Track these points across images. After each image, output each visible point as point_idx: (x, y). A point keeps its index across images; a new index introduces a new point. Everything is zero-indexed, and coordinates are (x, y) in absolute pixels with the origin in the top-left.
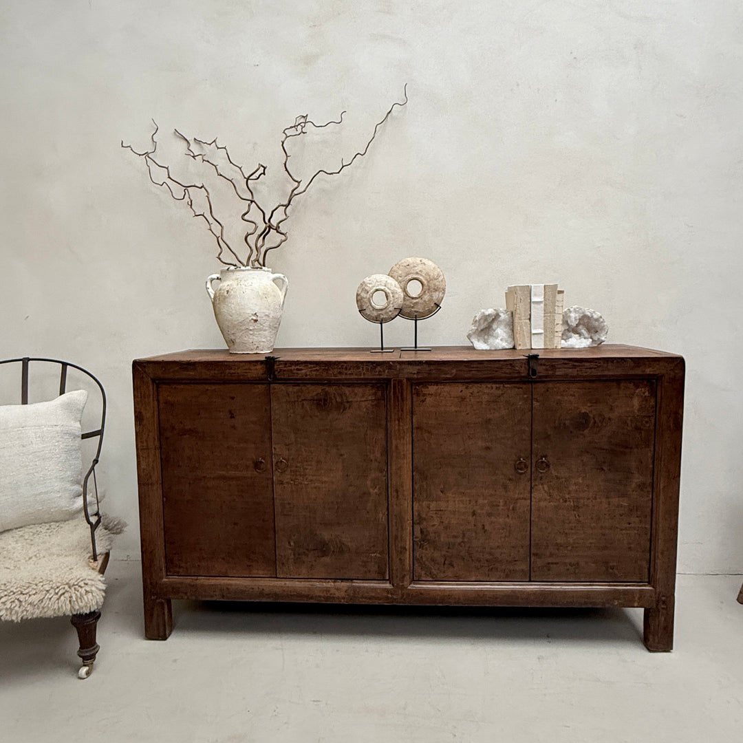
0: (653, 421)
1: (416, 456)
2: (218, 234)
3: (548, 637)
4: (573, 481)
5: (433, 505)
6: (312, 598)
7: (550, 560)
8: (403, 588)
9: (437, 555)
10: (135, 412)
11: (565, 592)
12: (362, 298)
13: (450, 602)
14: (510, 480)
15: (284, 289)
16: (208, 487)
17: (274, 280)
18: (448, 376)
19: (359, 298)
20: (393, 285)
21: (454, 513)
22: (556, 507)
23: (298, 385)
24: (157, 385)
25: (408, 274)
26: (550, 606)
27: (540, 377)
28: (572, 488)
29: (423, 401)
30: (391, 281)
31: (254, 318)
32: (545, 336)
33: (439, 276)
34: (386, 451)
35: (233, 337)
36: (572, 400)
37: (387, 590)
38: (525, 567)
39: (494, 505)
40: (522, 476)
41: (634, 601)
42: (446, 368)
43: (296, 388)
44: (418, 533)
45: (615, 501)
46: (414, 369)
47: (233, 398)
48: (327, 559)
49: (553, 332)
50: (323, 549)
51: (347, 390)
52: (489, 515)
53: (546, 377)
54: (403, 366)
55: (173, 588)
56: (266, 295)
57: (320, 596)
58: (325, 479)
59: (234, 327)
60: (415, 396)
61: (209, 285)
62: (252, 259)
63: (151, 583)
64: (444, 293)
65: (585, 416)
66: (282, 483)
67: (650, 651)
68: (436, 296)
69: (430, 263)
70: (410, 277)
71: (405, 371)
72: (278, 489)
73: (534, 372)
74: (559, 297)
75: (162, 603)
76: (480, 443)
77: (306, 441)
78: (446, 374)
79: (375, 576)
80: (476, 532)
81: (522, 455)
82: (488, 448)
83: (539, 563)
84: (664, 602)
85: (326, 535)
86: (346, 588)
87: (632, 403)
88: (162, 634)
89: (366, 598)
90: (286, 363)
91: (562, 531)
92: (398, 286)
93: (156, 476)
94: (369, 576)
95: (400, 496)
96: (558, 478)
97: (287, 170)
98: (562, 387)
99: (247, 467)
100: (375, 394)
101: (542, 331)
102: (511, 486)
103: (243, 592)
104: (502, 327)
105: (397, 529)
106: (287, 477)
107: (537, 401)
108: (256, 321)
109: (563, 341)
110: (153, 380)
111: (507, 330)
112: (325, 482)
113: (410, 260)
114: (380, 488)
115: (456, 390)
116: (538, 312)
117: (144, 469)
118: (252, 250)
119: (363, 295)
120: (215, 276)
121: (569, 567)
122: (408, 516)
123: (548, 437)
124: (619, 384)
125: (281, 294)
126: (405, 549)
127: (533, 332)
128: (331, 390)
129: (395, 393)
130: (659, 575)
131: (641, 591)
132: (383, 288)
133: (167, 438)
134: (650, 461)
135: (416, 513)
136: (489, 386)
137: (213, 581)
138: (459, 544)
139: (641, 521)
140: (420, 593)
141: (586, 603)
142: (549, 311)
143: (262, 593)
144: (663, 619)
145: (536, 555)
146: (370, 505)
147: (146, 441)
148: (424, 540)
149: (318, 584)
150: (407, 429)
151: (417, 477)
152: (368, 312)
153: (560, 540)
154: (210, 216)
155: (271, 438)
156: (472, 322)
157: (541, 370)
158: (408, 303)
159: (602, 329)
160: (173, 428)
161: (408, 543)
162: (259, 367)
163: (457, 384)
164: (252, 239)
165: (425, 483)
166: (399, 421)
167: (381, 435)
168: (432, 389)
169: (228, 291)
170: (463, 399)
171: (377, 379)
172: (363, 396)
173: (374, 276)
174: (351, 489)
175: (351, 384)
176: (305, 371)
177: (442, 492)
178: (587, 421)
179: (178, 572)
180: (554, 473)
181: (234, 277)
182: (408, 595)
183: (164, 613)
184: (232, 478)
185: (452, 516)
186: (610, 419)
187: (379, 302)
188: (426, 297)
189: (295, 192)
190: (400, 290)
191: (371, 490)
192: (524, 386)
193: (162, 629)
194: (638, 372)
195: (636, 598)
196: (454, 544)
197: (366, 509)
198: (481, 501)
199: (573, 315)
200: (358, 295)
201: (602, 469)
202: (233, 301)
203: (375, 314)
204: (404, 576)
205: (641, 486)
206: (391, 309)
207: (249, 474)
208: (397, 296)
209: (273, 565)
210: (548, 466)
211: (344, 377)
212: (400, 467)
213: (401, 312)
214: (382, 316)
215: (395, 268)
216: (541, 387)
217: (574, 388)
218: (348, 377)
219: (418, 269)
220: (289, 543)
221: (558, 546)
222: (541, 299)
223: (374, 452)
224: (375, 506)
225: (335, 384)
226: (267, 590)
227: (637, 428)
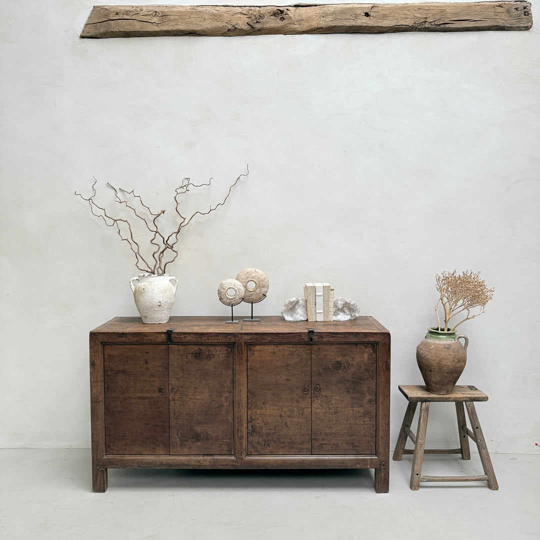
0: (375, 366)
1: (249, 384)
2: (136, 251)
3: (323, 486)
4: (334, 398)
5: (258, 411)
6: (190, 466)
7: (323, 442)
8: (242, 459)
9: (260, 439)
10: (90, 361)
11: (331, 460)
12: (221, 292)
13: (267, 467)
14: (300, 397)
15: (176, 285)
16: (131, 403)
17: (170, 280)
18: (267, 341)
19: (219, 292)
20: (239, 285)
21: (270, 416)
22: (325, 412)
23: (185, 345)
24: (103, 345)
25: (247, 278)
26: (322, 468)
27: (314, 342)
28: (334, 402)
29: (253, 354)
30: (238, 283)
31: (159, 304)
32: (324, 314)
33: (265, 279)
34: (233, 382)
35: (146, 315)
36: (332, 354)
37: (233, 461)
38: (308, 446)
39: (292, 411)
40: (307, 395)
41: (368, 465)
42: (265, 337)
43: (183, 347)
44: (250, 428)
45: (356, 409)
46: (248, 337)
47: (147, 353)
48: (199, 444)
49: (328, 312)
50: (197, 437)
51: (212, 348)
52: (289, 417)
53: (317, 342)
54: (242, 336)
55: (110, 462)
56: (166, 291)
57: (195, 465)
58: (198, 397)
59: (147, 309)
60: (249, 352)
61: (131, 284)
62: (157, 267)
63: (97, 460)
64: (268, 289)
65: (339, 363)
66: (174, 400)
67: (377, 492)
68: (263, 290)
69: (260, 272)
70: (249, 280)
71: (244, 338)
72: (172, 403)
73: (311, 340)
74: (332, 292)
75: (103, 471)
76: (284, 377)
77: (188, 376)
78: (265, 340)
79: (225, 452)
80: (282, 427)
81: (306, 384)
82: (288, 380)
83: (317, 443)
84: (384, 465)
85: (198, 429)
86: (209, 460)
87: (364, 356)
88: (102, 489)
89: (220, 465)
90: (178, 333)
91: (328, 426)
92: (242, 285)
93: (101, 397)
94: (222, 453)
95: (241, 407)
96: (326, 396)
97: (177, 211)
98: (327, 347)
99: (155, 391)
100: (227, 350)
101: (322, 312)
102: (301, 400)
103: (150, 463)
104: (301, 308)
105: (239, 426)
106: (177, 397)
107: (314, 354)
108: (160, 306)
109: (334, 317)
110: (101, 343)
111: (304, 310)
112: (199, 399)
113: (249, 269)
114: (229, 403)
115: (271, 348)
116: (320, 301)
117: (94, 393)
118: (157, 262)
119: (222, 290)
120: (135, 278)
121: (333, 446)
122: (245, 418)
123: (320, 374)
124: (356, 346)
125: (174, 289)
126: (243, 437)
127: (317, 312)
128: (203, 348)
129: (238, 350)
130: (381, 450)
131: (371, 459)
132: (233, 287)
133: (108, 376)
134: (374, 387)
135: (249, 416)
136: (288, 346)
137: (133, 457)
138: (273, 433)
139: (370, 420)
140: (251, 462)
141: (342, 466)
142: (326, 301)
143: (161, 464)
144: (383, 474)
145: (314, 439)
146: (224, 412)
147: (96, 378)
148: (253, 432)
149: (193, 458)
150: (244, 370)
151: (250, 395)
152: (224, 300)
153: (328, 431)
154: (131, 240)
155: (168, 375)
156: (284, 305)
157: (315, 338)
158: (247, 294)
159: (356, 310)
160: (112, 370)
161: (244, 433)
162: (163, 335)
163: (271, 345)
164: (157, 255)
165: (254, 399)
166: (240, 365)
167: (230, 373)
168: (258, 347)
169: (144, 289)
170: (275, 353)
171: (228, 342)
172: (220, 351)
173: (228, 280)
174: (213, 403)
175: (213, 345)
176: (189, 338)
177: (263, 404)
178: (340, 366)
179: (113, 453)
180: (324, 394)
181: (147, 280)
182: (245, 463)
183: (104, 477)
184: (145, 398)
185: (269, 418)
186: (352, 364)
187: (230, 294)
188: (258, 291)
189: (183, 225)
190: (242, 288)
191: (224, 403)
192: (307, 346)
193: (102, 486)
194: (366, 340)
195: (369, 463)
196: (270, 434)
197: (221, 414)
198: (284, 409)
199: (339, 302)
200: (219, 290)
201: (349, 392)
202: (147, 295)
203: (228, 301)
204: (242, 453)
205: (370, 401)
206: (238, 298)
207: (155, 395)
208: (241, 291)
209: (168, 447)
210: (320, 390)
211: (210, 341)
212: (240, 391)
213: (243, 299)
214: (232, 303)
215: (240, 274)
216: (315, 348)
217: (333, 348)
218: (212, 341)
219: (253, 275)
220: (178, 434)
221: (327, 434)
222: (321, 294)
223: (226, 382)
224: (227, 413)
225: (204, 345)
226: (164, 462)
227: (367, 370)
